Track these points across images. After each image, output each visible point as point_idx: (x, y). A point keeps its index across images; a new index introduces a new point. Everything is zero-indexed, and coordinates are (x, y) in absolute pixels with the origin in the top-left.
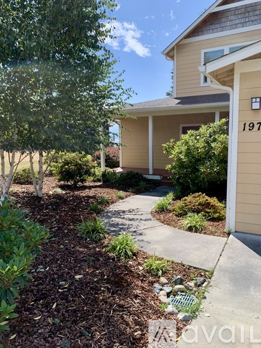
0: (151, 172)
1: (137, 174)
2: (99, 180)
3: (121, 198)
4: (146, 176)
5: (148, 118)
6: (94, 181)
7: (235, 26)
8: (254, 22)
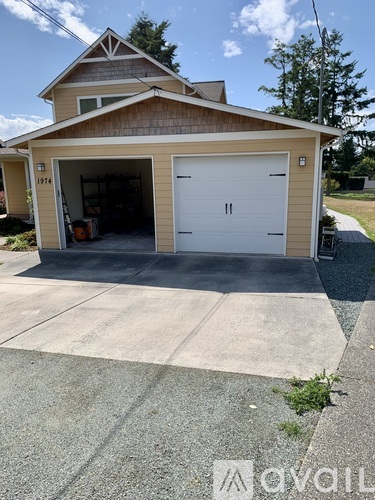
0: (31, 218)
7: (104, 78)
8: (119, 77)
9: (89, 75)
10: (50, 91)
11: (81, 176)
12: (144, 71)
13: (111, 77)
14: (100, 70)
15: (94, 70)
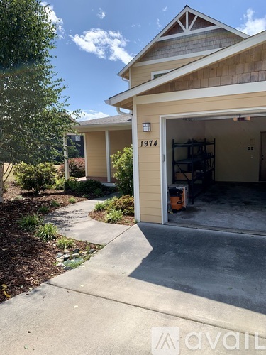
0: (109, 180)
1: (95, 182)
2: (61, 188)
3: (73, 202)
4: (104, 184)
5: (104, 132)
6: (57, 189)
7: (178, 53)
8: (192, 50)
9: (163, 52)
10: (128, 70)
11: (173, 141)
12: (218, 42)
13: (185, 52)
14: (175, 46)
15: (168, 48)
